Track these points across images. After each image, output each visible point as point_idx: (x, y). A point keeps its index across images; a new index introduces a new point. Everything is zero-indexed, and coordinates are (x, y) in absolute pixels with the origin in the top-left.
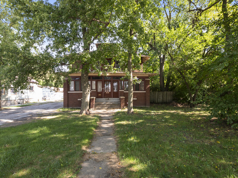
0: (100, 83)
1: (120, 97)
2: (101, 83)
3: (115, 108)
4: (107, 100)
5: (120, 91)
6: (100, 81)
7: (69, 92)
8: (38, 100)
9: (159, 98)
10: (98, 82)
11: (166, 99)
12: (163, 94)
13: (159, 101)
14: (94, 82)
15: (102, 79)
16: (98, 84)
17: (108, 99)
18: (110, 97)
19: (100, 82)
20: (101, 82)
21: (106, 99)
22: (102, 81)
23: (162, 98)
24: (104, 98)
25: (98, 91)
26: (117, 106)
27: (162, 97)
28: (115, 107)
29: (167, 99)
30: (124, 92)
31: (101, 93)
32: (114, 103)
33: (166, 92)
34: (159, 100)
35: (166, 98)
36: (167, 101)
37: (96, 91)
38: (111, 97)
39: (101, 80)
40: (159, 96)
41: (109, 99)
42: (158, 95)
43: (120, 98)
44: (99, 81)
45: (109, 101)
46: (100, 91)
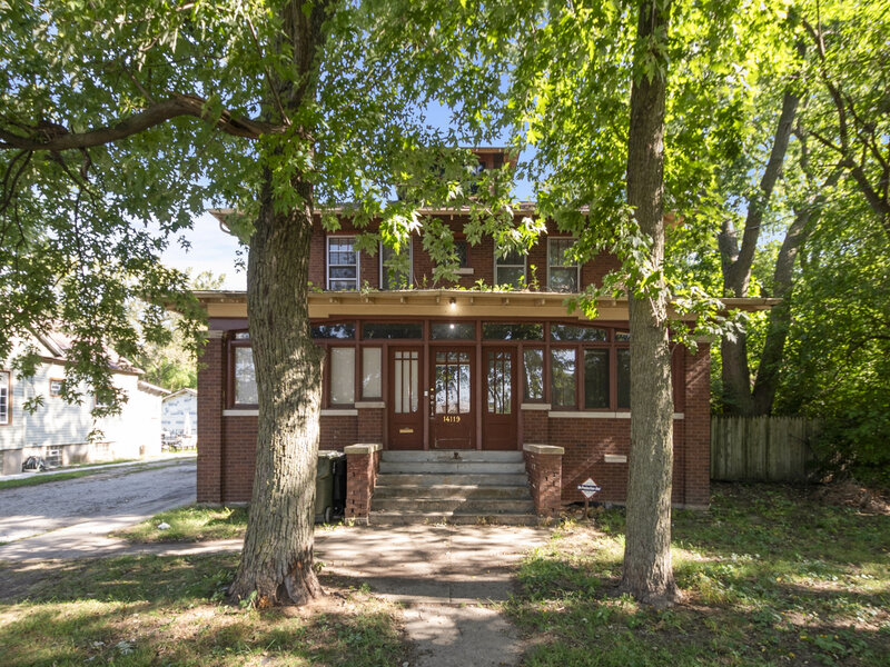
0: (407, 363)
1: (527, 447)
2: (415, 364)
3: (505, 518)
4: (449, 461)
5: (525, 406)
6: (410, 349)
7: (228, 413)
8: (141, 452)
9: (722, 451)
10: (398, 355)
11: (767, 463)
12: (746, 430)
13: (722, 471)
14: (373, 357)
15: (418, 335)
16: (398, 364)
17: (452, 453)
18: (465, 448)
19: (407, 355)
20: (415, 355)
21: (442, 454)
22: (420, 349)
23: (739, 453)
24: (432, 447)
25: (398, 409)
26: (511, 505)
27: (745, 446)
28: (500, 507)
29: (773, 460)
30: (552, 415)
31: (415, 419)
32: (493, 480)
33: (762, 421)
34: (722, 461)
35: (767, 454)
36: (773, 470)
37: (382, 405)
38: (474, 447)
39: (416, 342)
40: (722, 440)
41: (461, 454)
42: (718, 437)
43: (525, 453)
44: (403, 349)
45: (463, 468)
46: (407, 410)
